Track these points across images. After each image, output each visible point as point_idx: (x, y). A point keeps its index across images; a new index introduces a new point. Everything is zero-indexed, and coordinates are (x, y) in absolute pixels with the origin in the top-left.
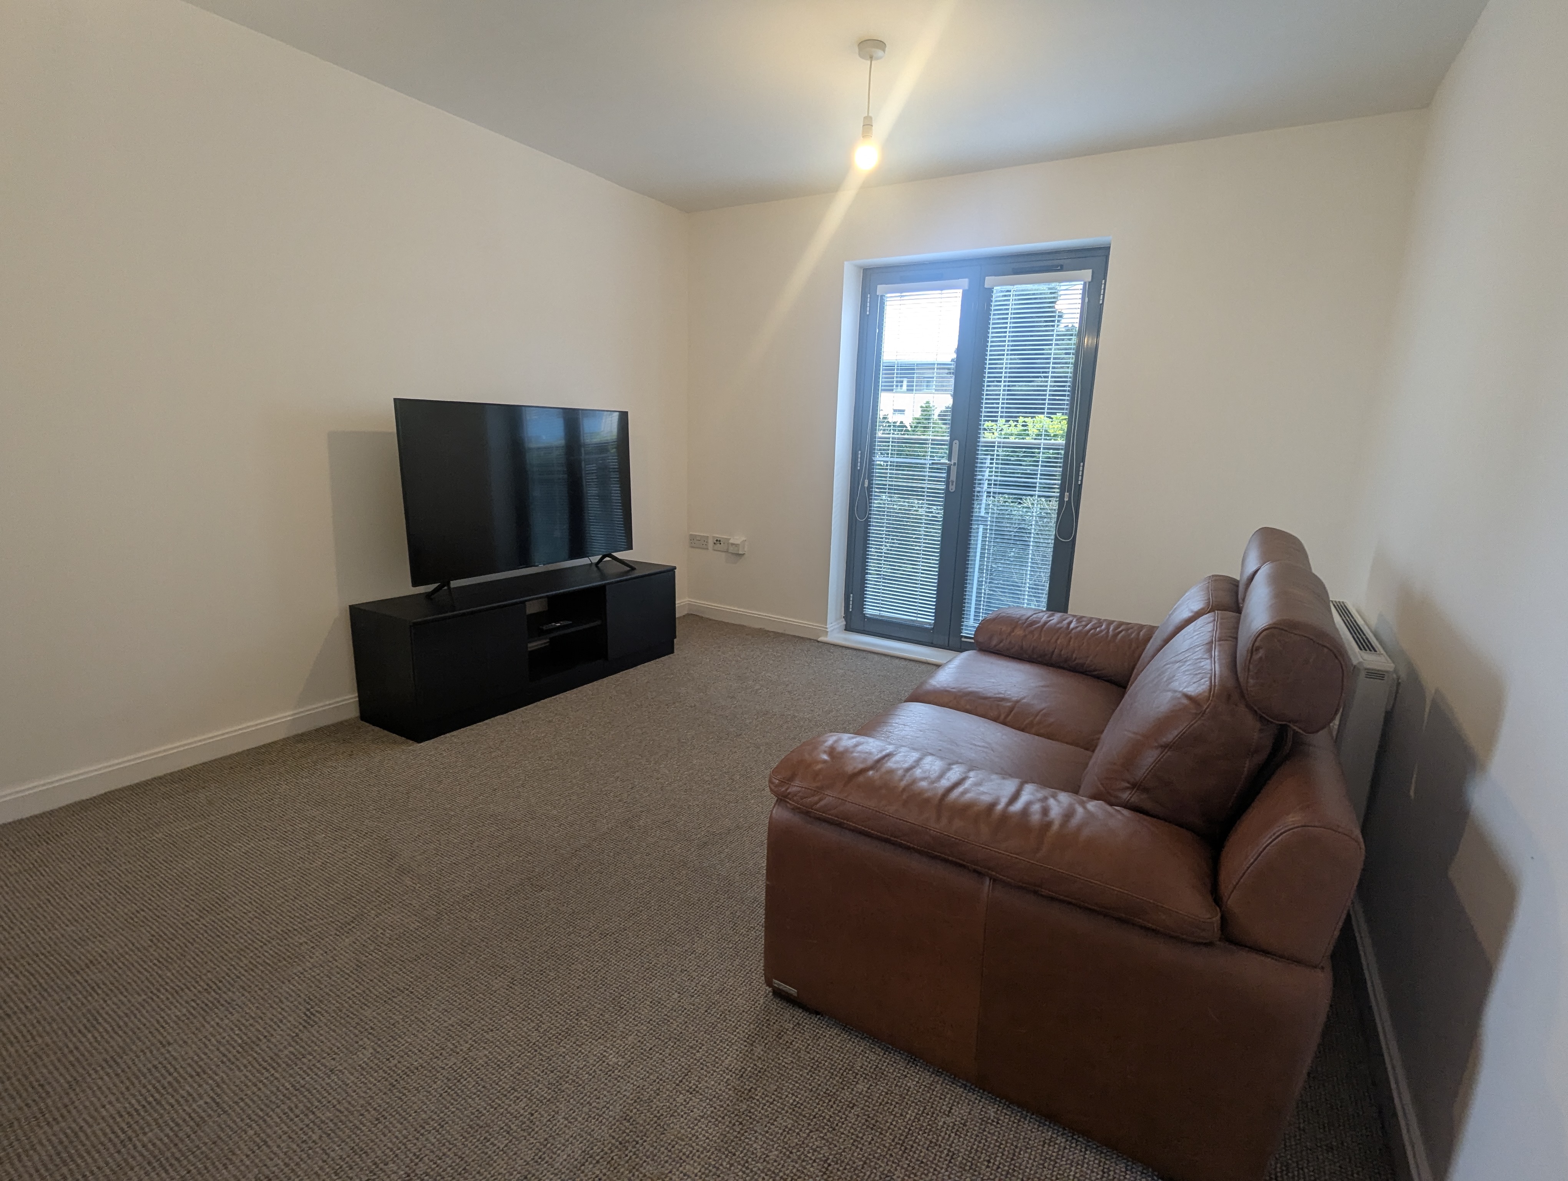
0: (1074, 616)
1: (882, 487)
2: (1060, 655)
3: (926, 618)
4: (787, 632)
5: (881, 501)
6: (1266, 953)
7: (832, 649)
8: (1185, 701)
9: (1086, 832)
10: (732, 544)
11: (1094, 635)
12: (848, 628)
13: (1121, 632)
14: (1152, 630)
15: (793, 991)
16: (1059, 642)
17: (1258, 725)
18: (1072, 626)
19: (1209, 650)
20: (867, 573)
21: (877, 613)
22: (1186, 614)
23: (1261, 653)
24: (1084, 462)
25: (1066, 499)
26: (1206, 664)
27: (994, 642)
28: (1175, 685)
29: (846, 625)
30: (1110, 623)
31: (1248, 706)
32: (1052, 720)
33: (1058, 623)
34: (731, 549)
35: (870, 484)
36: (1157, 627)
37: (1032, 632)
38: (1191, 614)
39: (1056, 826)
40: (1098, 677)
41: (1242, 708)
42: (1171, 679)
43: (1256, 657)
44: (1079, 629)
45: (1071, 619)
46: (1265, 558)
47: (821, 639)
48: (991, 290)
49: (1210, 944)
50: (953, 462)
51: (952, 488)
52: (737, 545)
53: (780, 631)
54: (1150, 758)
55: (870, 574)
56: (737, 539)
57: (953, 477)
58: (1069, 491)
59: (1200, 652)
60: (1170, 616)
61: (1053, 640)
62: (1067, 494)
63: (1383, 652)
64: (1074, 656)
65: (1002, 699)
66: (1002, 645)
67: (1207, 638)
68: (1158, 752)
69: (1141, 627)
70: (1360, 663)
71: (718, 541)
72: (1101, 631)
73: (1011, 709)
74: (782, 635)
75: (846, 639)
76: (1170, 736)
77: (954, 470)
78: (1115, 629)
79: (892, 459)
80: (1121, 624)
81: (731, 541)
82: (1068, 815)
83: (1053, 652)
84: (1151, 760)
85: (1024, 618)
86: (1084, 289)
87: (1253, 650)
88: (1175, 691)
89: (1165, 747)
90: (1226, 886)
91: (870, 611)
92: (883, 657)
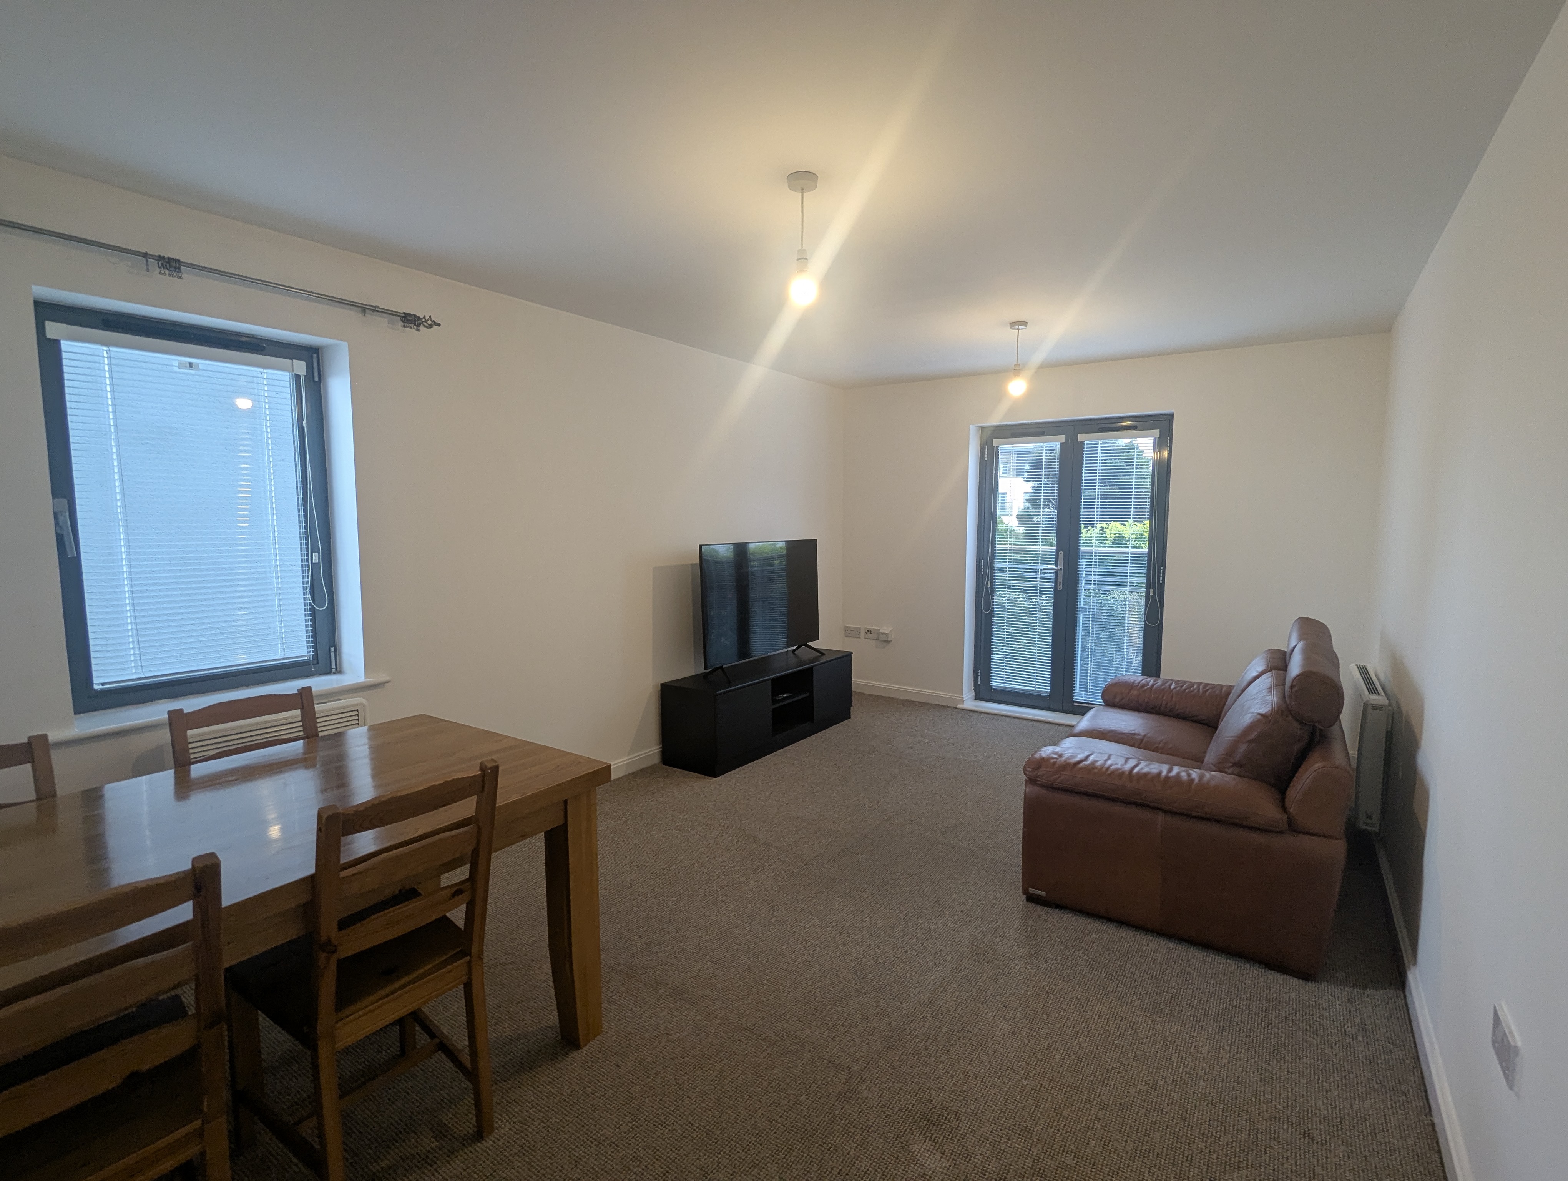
0: (1173, 680)
1: (1003, 587)
2: (1166, 707)
3: (1044, 688)
4: (930, 702)
5: (1001, 597)
6: (1312, 834)
7: (971, 714)
8: (1259, 717)
9: (1213, 783)
10: (883, 634)
11: (1190, 692)
12: (978, 698)
13: (1208, 690)
14: (1230, 688)
15: (1043, 893)
16: (1165, 698)
17: (1299, 726)
18: (1173, 687)
19: (1270, 691)
20: (992, 654)
21: (1002, 685)
22: (1255, 674)
23: (1296, 688)
24: (1164, 565)
25: (1151, 594)
26: (1269, 698)
27: (1117, 700)
28: (1252, 710)
29: (976, 695)
30: (1200, 684)
31: (1293, 717)
32: (1170, 746)
33: (1162, 685)
34: (881, 637)
35: (992, 584)
36: (1234, 686)
37: (1144, 691)
38: (1257, 674)
39: (1196, 781)
40: (1195, 721)
41: (1290, 718)
42: (1249, 708)
43: (1294, 690)
44: (1178, 689)
45: (1170, 682)
46: (1301, 638)
47: (959, 706)
48: (1083, 443)
49: (1282, 832)
50: (1059, 568)
51: (1060, 587)
52: (885, 634)
53: (924, 701)
54: (1243, 748)
55: (994, 654)
56: (885, 629)
57: (1060, 579)
58: (1154, 588)
59: (1265, 693)
60: (1244, 676)
61: (1160, 697)
62: (1152, 590)
63: (1383, 694)
64: (1177, 707)
65: (1134, 734)
66: (1123, 701)
67: (1269, 685)
68: (1247, 744)
69: (1222, 686)
70: (1367, 701)
71: (869, 631)
72: (1193, 690)
73: (1142, 740)
74: (926, 704)
75: (976, 706)
76: (1253, 736)
77: (1060, 574)
78: (1203, 688)
79: (1010, 566)
80: (1207, 685)
81: (881, 631)
82: (1201, 777)
83: (1161, 705)
84: (1244, 748)
85: (1137, 682)
86: (1154, 443)
87: (1292, 686)
88: (1253, 713)
89: (1250, 741)
90: (1287, 804)
91: (995, 684)
92: (1013, 719)
